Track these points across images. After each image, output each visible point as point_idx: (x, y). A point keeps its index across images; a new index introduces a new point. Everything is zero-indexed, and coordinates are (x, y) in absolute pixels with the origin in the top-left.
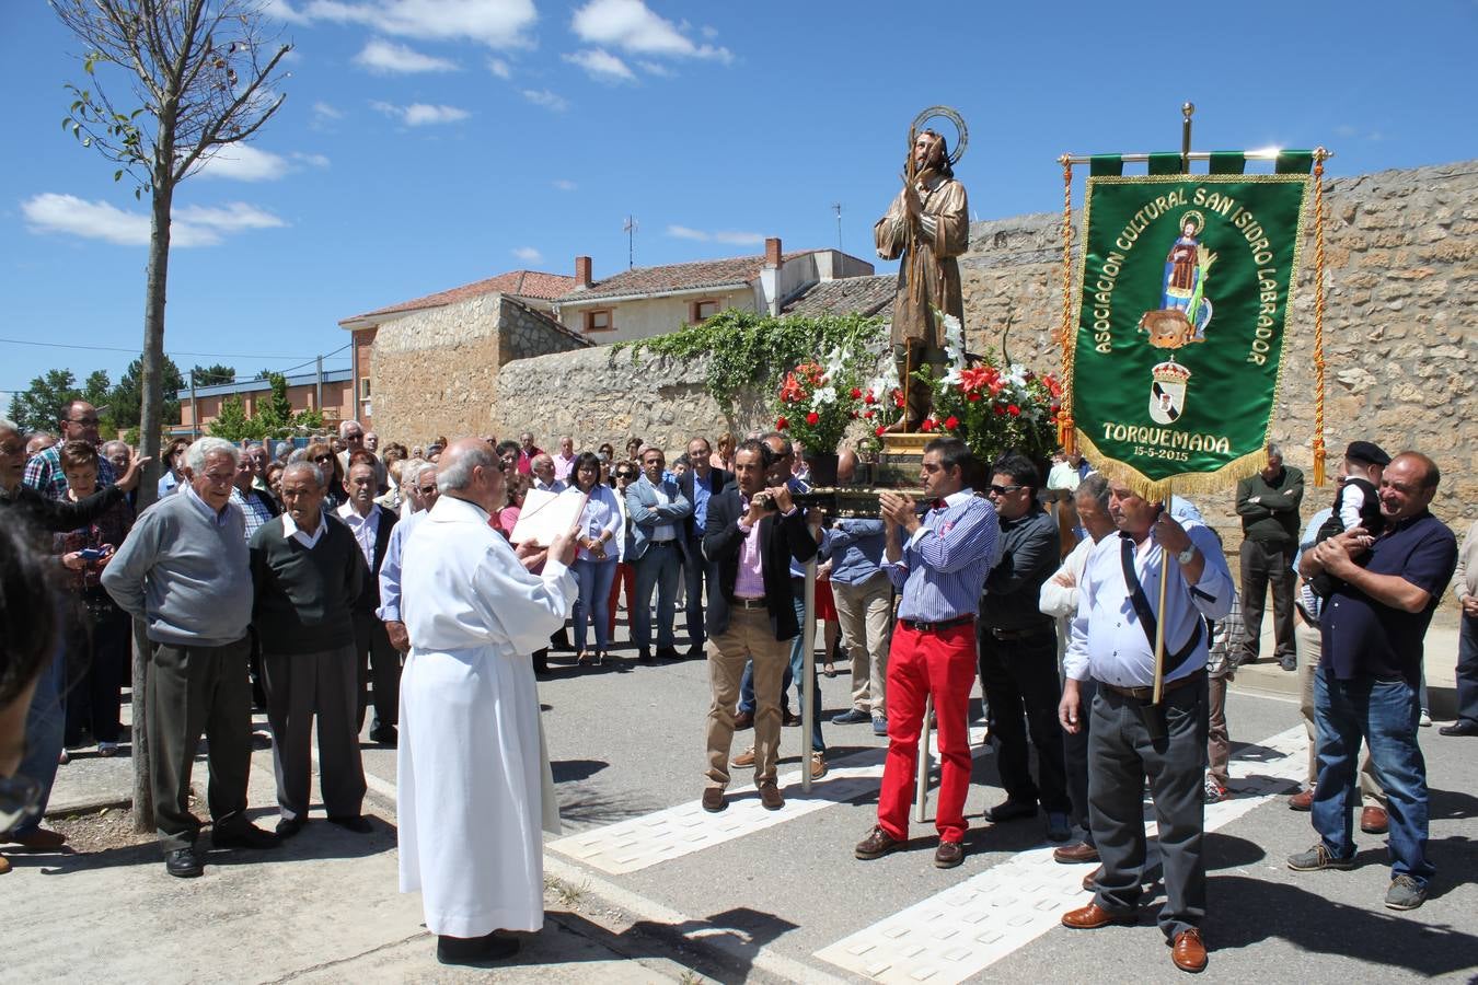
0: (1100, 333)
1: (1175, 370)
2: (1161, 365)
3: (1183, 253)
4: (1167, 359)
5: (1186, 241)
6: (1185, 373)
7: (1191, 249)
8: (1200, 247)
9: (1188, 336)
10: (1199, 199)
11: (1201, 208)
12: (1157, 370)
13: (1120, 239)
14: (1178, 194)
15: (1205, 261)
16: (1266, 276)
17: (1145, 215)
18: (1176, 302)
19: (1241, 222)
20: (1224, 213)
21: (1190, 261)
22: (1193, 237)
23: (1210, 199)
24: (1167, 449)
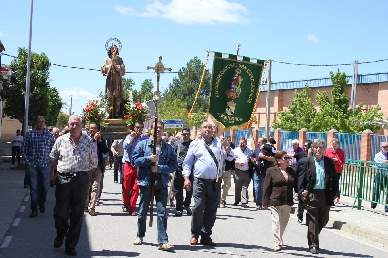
0: (216, 92)
1: (233, 103)
2: (230, 102)
3: (236, 78)
4: (231, 101)
5: (237, 75)
6: (235, 104)
7: (238, 77)
8: (240, 77)
9: (236, 96)
10: (240, 66)
11: (240, 68)
12: (229, 103)
13: (221, 71)
14: (235, 64)
15: (241, 80)
16: (252, 84)
17: (227, 67)
18: (234, 88)
19: (248, 72)
20: (245, 70)
21: (237, 79)
22: (238, 74)
23: (242, 66)
24: (230, 121)
